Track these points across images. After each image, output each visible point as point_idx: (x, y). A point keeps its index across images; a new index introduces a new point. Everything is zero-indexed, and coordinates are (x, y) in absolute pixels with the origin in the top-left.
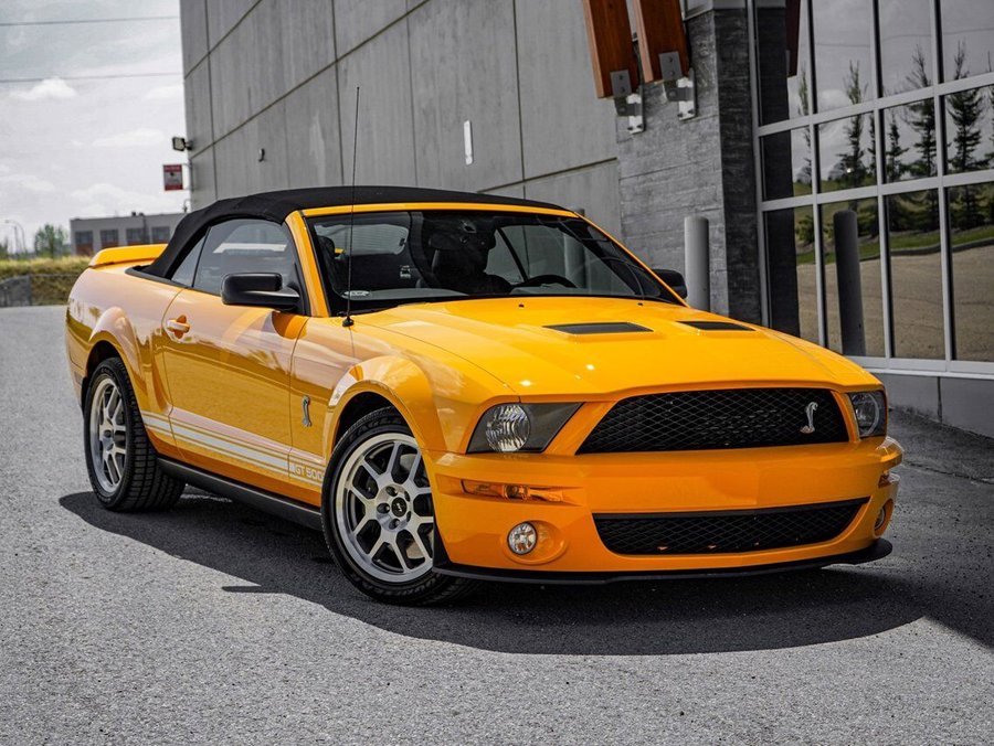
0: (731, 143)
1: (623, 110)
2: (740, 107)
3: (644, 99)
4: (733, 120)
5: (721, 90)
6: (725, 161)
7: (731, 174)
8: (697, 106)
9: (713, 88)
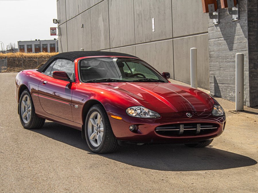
0: (251, 29)
1: (212, 17)
3: (219, 13)
5: (248, 11)
6: (249, 35)
7: (251, 39)
8: (239, 16)
9: (245, 11)
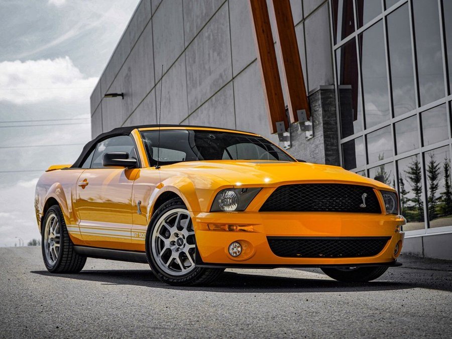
0: (329, 147)
1: (281, 139)
2: (333, 132)
3: (291, 134)
4: (330, 137)
5: (324, 124)
6: (326, 155)
7: (329, 160)
8: (314, 133)
9: (321, 124)
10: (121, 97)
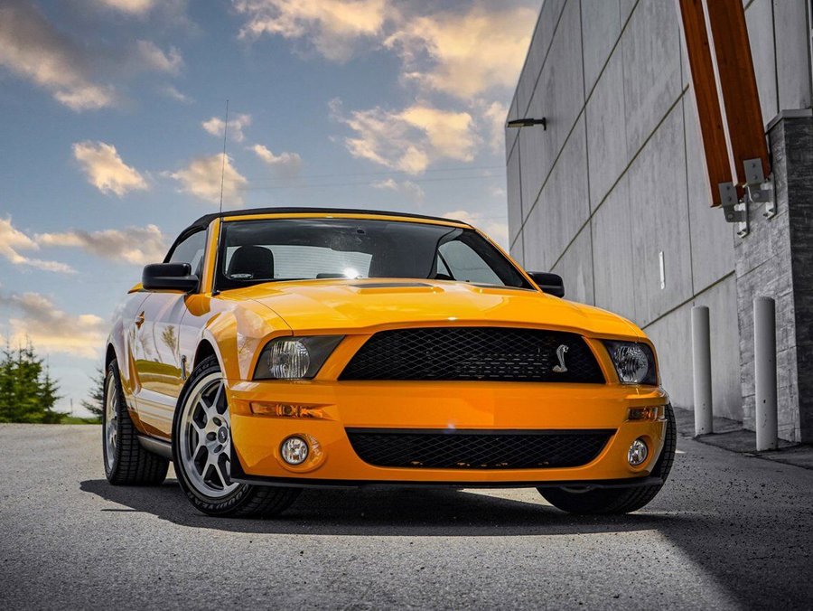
0: (799, 234)
1: (731, 216)
2: (807, 203)
3: (748, 206)
4: (802, 215)
5: (789, 188)
6: (794, 251)
7: (799, 261)
8: (776, 205)
9: (785, 187)
10: (541, 126)
